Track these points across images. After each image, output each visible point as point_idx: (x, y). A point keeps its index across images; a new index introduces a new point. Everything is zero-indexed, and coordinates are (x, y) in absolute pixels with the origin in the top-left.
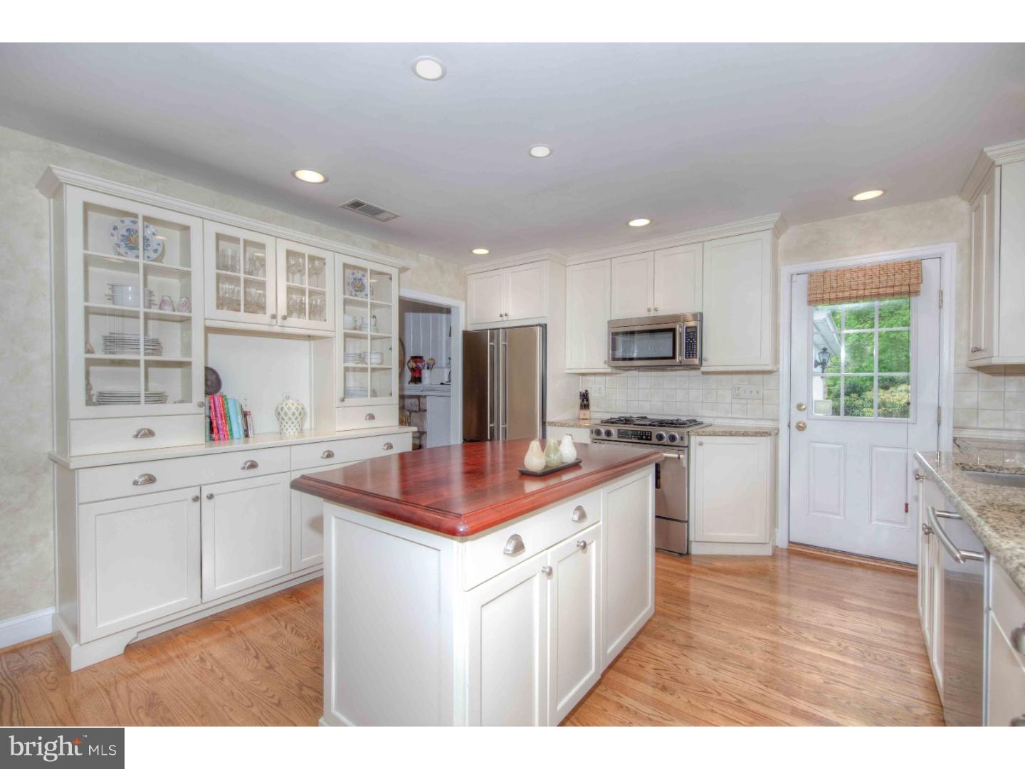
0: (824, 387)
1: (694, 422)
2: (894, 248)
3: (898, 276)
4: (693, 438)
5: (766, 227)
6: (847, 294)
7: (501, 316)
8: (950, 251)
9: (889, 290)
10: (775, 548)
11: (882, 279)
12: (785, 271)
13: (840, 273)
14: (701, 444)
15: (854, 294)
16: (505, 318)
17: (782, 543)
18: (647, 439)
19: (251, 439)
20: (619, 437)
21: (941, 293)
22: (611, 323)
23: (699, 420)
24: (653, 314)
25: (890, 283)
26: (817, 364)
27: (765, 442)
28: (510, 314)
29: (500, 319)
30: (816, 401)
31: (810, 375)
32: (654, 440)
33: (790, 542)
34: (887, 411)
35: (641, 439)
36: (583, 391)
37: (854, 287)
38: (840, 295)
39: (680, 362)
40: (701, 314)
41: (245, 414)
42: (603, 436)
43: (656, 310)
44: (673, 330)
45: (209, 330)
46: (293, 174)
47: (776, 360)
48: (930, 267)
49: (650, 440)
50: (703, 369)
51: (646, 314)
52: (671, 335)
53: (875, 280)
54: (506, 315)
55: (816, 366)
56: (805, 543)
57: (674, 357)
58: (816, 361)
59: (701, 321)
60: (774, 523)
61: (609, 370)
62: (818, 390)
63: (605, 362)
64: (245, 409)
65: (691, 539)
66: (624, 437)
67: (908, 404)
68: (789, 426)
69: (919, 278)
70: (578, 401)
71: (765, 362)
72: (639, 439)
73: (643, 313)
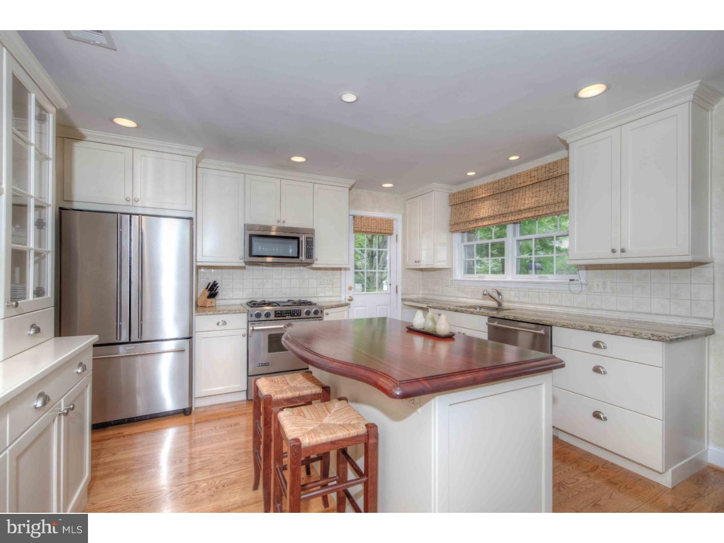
2: (383, 211)
3: (387, 226)
5: (347, 186)
7: (128, 199)
8: (400, 217)
9: (384, 232)
14: (327, 314)
16: (133, 203)
18: (298, 315)
20: (276, 316)
21: (397, 235)
22: (248, 227)
24: (281, 224)
32: (303, 315)
35: (294, 316)
37: (372, 227)
39: (301, 261)
40: (313, 230)
42: (263, 318)
43: (283, 222)
44: (298, 238)
49: (300, 315)
50: (313, 266)
51: (277, 224)
52: (296, 241)
54: (136, 200)
57: (298, 257)
59: (314, 234)
61: (244, 265)
63: (241, 258)
66: (279, 317)
68: (345, 299)
69: (393, 228)
71: (347, 263)
72: (291, 316)
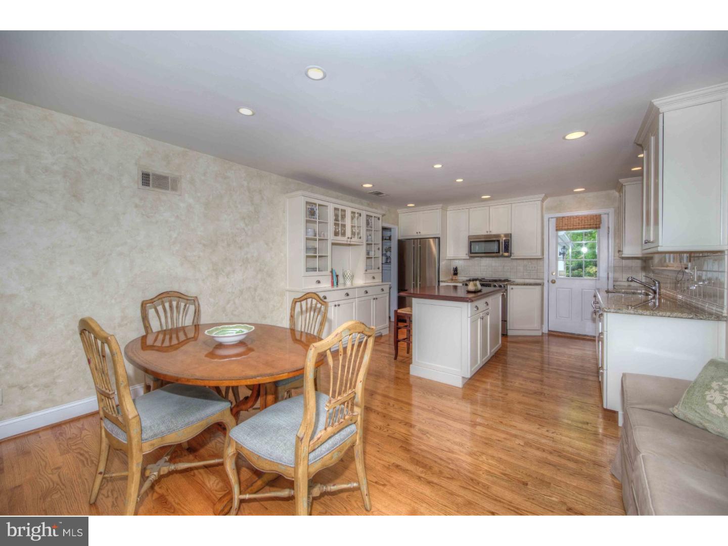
0: (564, 265)
1: (507, 280)
2: (590, 209)
3: (592, 221)
4: (508, 286)
5: (538, 199)
6: (572, 227)
7: (417, 233)
8: (611, 211)
9: (589, 226)
10: (543, 333)
11: (586, 221)
12: (546, 217)
13: (569, 218)
14: (512, 289)
15: (575, 227)
16: (419, 234)
17: (545, 331)
18: (490, 286)
19: (339, 286)
21: (609, 228)
22: (469, 237)
23: (509, 279)
24: (489, 233)
25: (589, 224)
26: (560, 254)
27: (538, 288)
28: (421, 232)
29: (416, 234)
30: (560, 271)
31: (557, 259)
33: (549, 331)
34: (590, 275)
36: (455, 267)
37: (575, 224)
38: (569, 227)
39: (502, 254)
40: (511, 234)
41: (337, 276)
43: (490, 232)
44: (498, 241)
45: (333, 244)
46: (362, 185)
47: (543, 254)
48: (604, 218)
49: (492, 286)
50: (512, 257)
51: (486, 234)
52: (497, 243)
53: (583, 222)
54: (420, 233)
55: (560, 255)
56: (556, 330)
57: (499, 252)
58: (560, 253)
59: (511, 237)
60: (542, 323)
61: (468, 258)
62: (561, 266)
63: (467, 254)
64: (337, 274)
65: (508, 328)
67: (596, 272)
68: (548, 281)
69: (600, 222)
70: (452, 272)
71: (539, 255)
73: (484, 233)
